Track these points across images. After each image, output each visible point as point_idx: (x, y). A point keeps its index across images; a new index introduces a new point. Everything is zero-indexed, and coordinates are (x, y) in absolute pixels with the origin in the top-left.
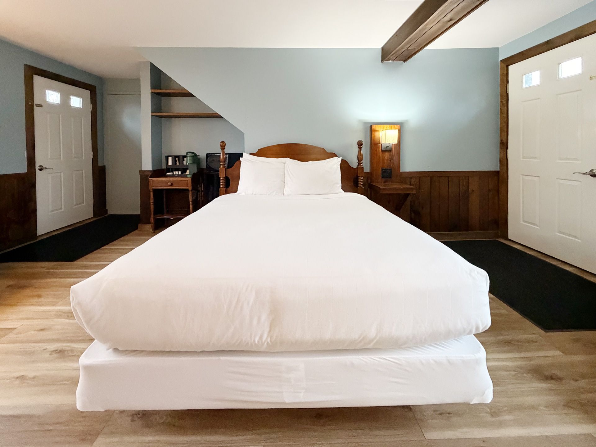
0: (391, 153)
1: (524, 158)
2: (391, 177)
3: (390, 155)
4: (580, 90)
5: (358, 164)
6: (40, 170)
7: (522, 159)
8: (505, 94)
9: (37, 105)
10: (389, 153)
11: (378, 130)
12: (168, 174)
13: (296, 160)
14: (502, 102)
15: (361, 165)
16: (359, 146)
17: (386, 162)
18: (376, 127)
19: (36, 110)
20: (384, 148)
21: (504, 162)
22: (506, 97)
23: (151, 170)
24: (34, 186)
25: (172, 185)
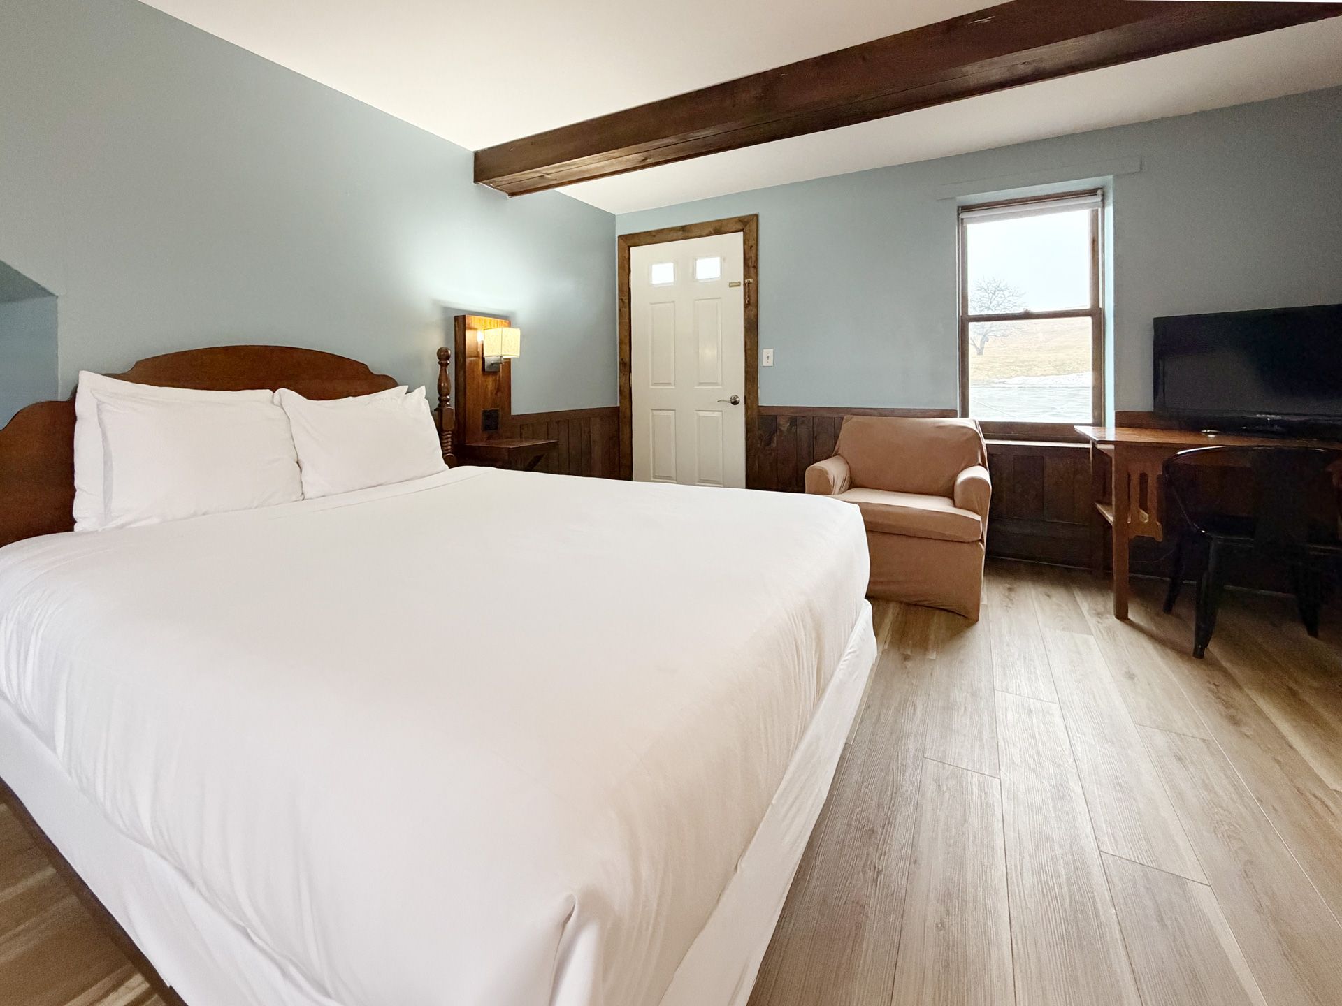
0: (498, 376)
1: (654, 384)
2: (497, 428)
3: (495, 380)
4: (720, 298)
5: (438, 402)
7: (651, 387)
8: (626, 289)
10: (494, 377)
11: (476, 327)
14: (622, 299)
15: (448, 403)
16: (440, 360)
17: (489, 394)
18: (472, 321)
20: (488, 367)
21: (626, 393)
22: (627, 294)
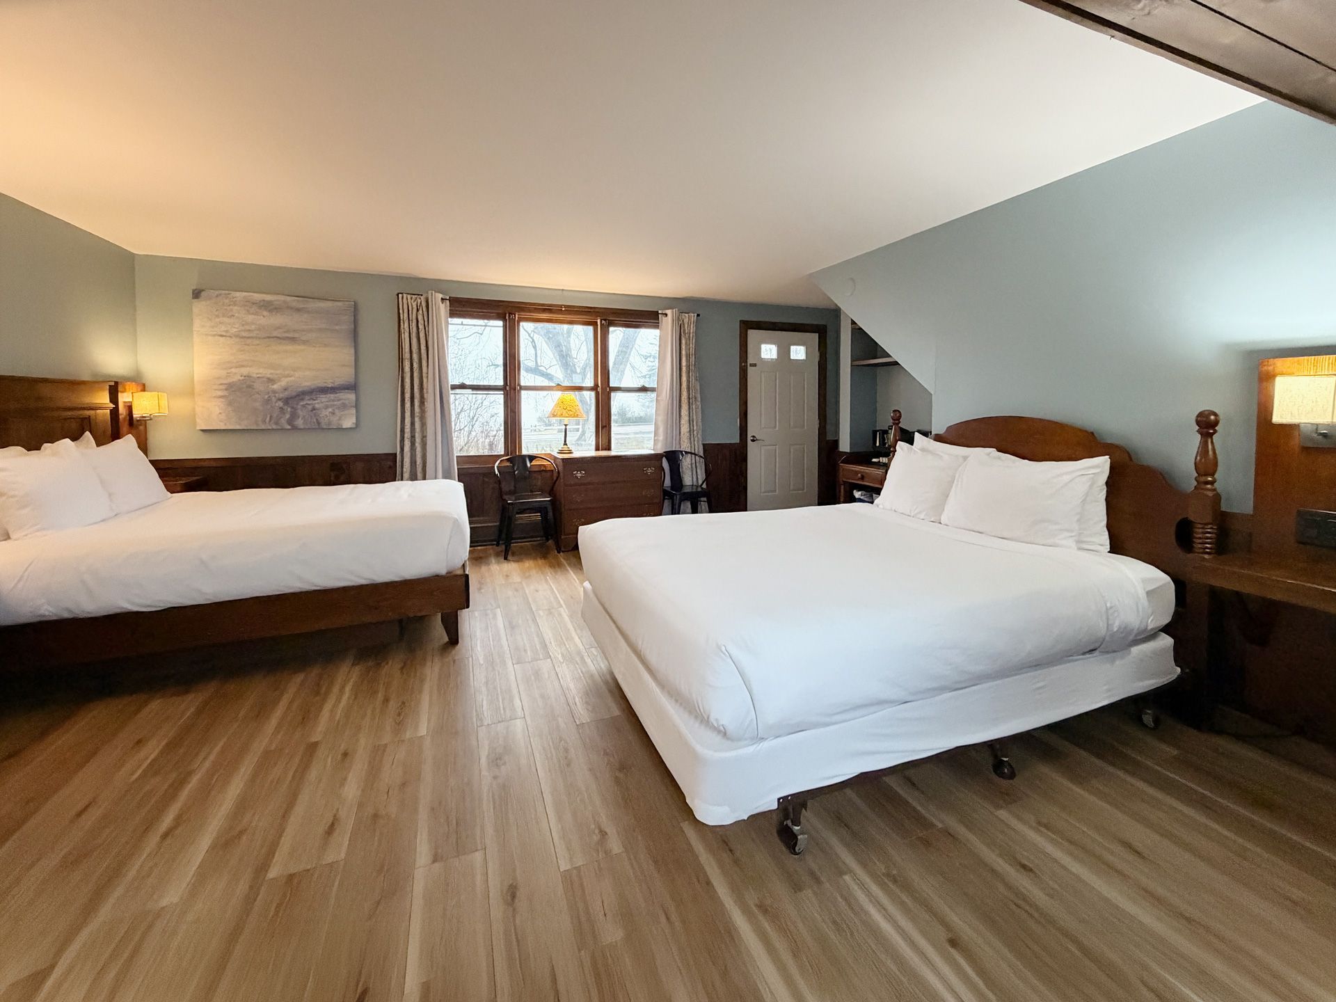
6: (753, 441)
9: (751, 365)
12: (874, 460)
13: (1009, 455)
16: (1200, 428)
19: (750, 370)
23: (849, 451)
24: (745, 459)
25: (863, 478)
